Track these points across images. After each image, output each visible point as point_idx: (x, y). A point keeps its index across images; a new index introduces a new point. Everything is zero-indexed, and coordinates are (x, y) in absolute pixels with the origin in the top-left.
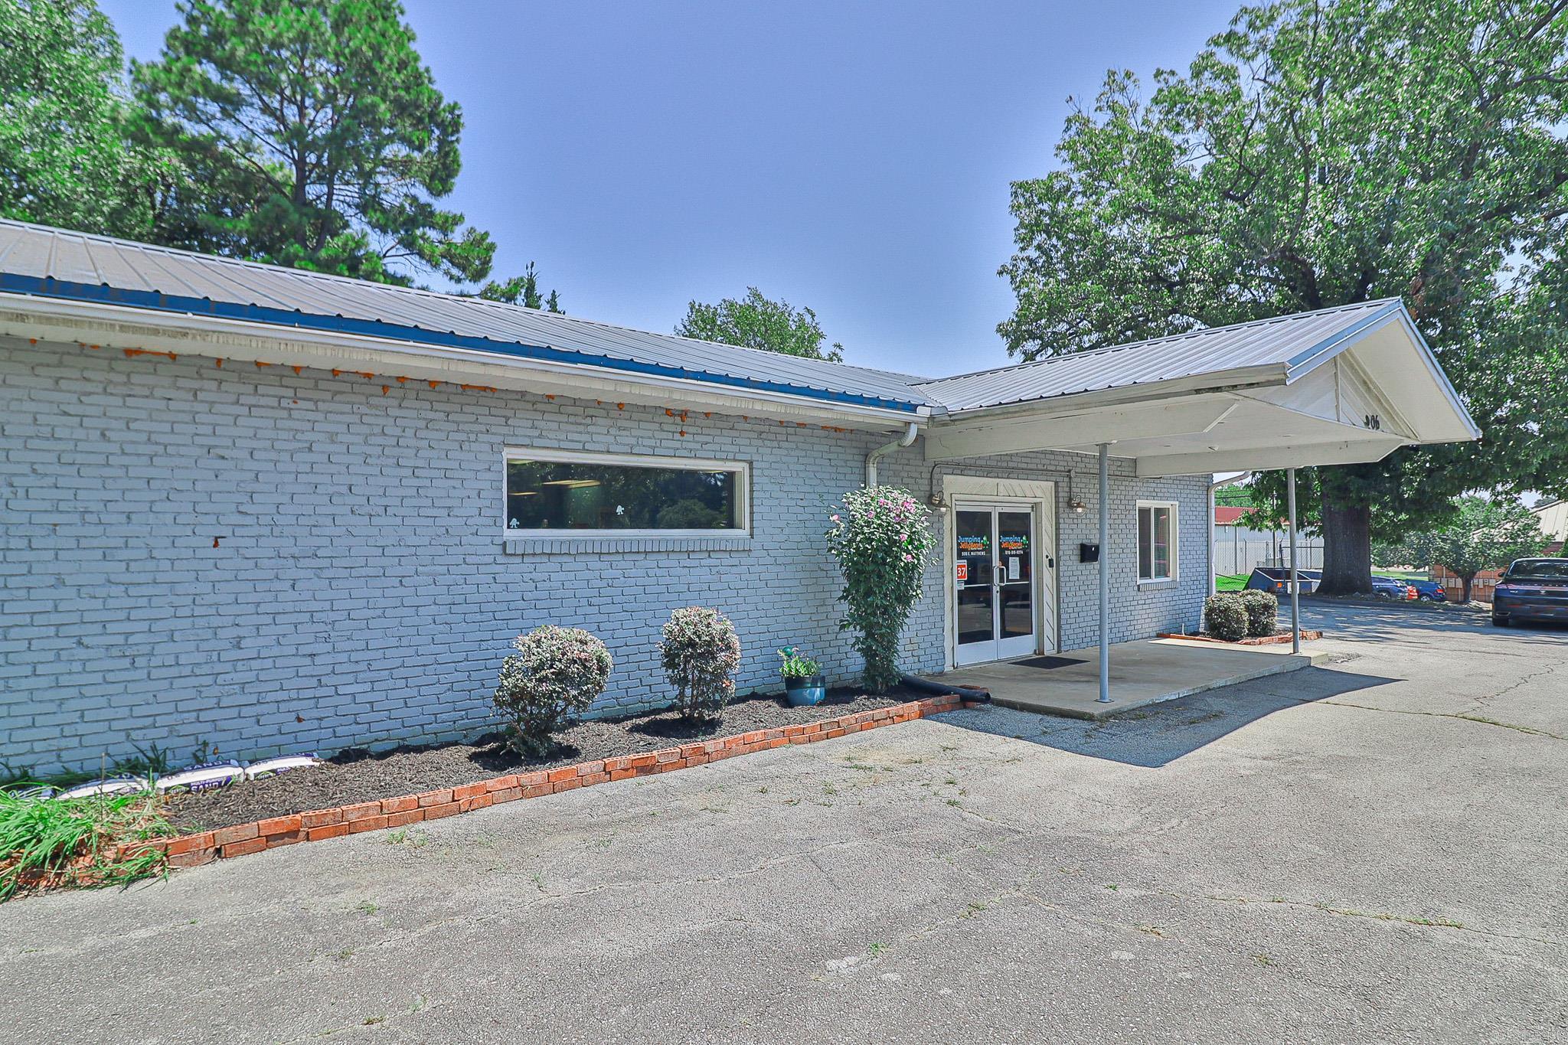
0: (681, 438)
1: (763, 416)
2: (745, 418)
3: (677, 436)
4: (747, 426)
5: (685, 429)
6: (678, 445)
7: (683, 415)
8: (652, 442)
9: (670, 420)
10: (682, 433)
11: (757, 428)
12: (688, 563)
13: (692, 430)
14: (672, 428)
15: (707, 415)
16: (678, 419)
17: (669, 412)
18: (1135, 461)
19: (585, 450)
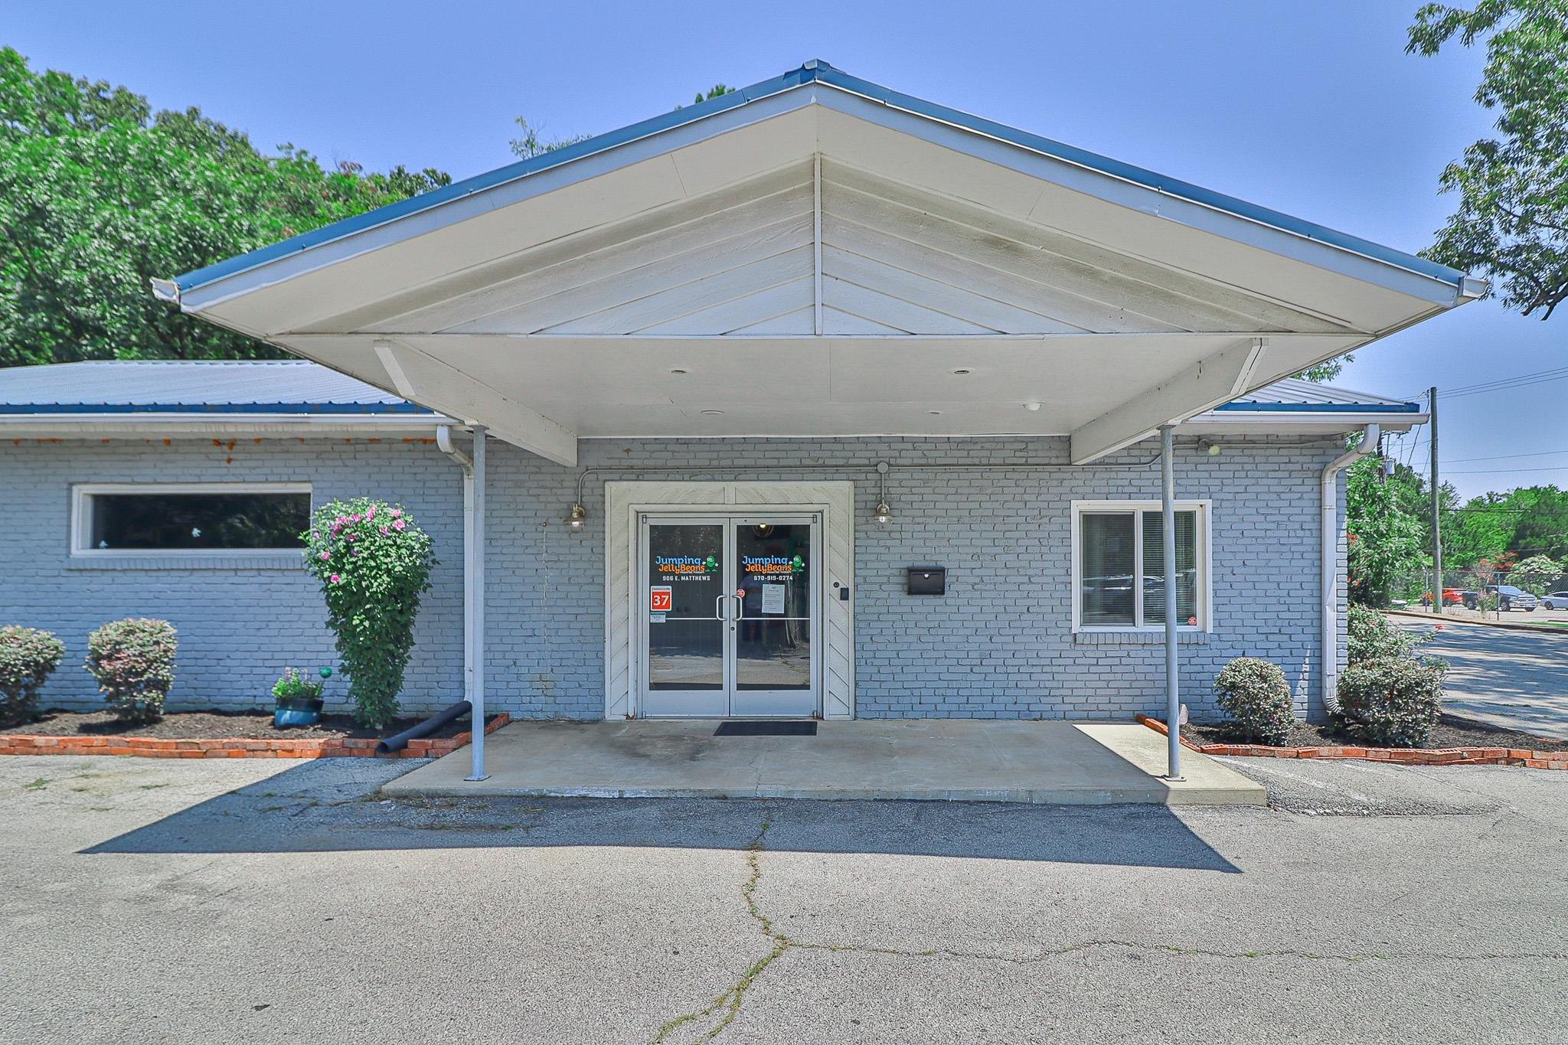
0: (228, 465)
1: (322, 437)
2: (302, 440)
3: (224, 464)
4: (304, 448)
5: (232, 456)
6: (225, 471)
7: (232, 444)
8: (198, 472)
9: (217, 449)
10: (229, 461)
11: (317, 448)
12: (236, 580)
13: (241, 456)
14: (220, 456)
15: (258, 441)
16: (225, 448)
17: (218, 443)
18: (1069, 438)
19: (133, 483)
